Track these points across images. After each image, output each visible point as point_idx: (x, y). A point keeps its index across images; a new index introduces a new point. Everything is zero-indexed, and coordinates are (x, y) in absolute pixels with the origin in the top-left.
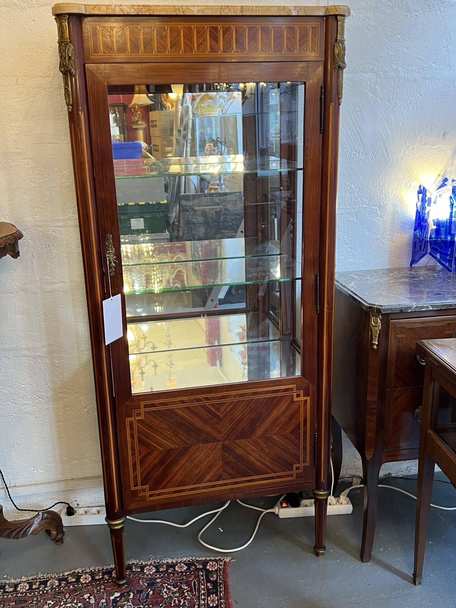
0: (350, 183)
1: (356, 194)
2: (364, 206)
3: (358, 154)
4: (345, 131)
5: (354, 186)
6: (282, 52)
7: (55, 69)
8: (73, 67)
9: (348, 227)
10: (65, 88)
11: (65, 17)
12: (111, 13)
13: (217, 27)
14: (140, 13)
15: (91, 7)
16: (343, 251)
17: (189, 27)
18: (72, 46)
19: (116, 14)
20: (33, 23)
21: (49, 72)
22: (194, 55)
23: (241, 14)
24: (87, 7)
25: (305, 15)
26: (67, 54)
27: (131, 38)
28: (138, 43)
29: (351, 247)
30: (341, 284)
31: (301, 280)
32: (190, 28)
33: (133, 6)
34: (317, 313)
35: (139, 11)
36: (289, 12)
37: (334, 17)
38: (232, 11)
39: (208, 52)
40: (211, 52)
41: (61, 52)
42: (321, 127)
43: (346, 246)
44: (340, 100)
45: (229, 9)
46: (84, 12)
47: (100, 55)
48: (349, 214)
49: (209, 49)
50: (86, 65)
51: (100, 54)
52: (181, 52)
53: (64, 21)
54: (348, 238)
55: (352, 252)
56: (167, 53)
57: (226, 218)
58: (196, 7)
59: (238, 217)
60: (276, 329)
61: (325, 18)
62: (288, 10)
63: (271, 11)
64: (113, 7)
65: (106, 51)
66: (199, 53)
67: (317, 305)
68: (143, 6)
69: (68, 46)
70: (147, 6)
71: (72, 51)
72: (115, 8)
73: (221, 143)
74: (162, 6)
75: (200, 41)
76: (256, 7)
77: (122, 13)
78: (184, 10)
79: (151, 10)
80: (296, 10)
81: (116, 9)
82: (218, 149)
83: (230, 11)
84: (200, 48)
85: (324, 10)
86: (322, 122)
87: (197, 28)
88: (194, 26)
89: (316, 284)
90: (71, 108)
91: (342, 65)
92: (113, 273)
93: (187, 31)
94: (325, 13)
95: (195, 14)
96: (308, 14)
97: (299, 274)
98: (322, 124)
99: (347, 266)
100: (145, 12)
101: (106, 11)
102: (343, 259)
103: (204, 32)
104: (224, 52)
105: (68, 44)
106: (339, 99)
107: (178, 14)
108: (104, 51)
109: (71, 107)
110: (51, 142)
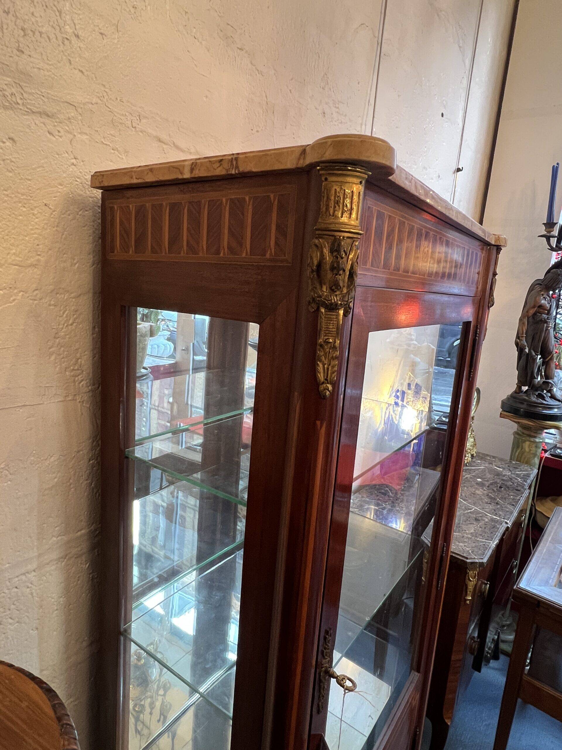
7: (50, 252)
20: (8, 144)
21: (38, 257)
34: (437, 589)
42: (470, 374)
51: (368, 267)
67: (439, 580)
89: (442, 557)
98: (472, 370)
110: (27, 403)
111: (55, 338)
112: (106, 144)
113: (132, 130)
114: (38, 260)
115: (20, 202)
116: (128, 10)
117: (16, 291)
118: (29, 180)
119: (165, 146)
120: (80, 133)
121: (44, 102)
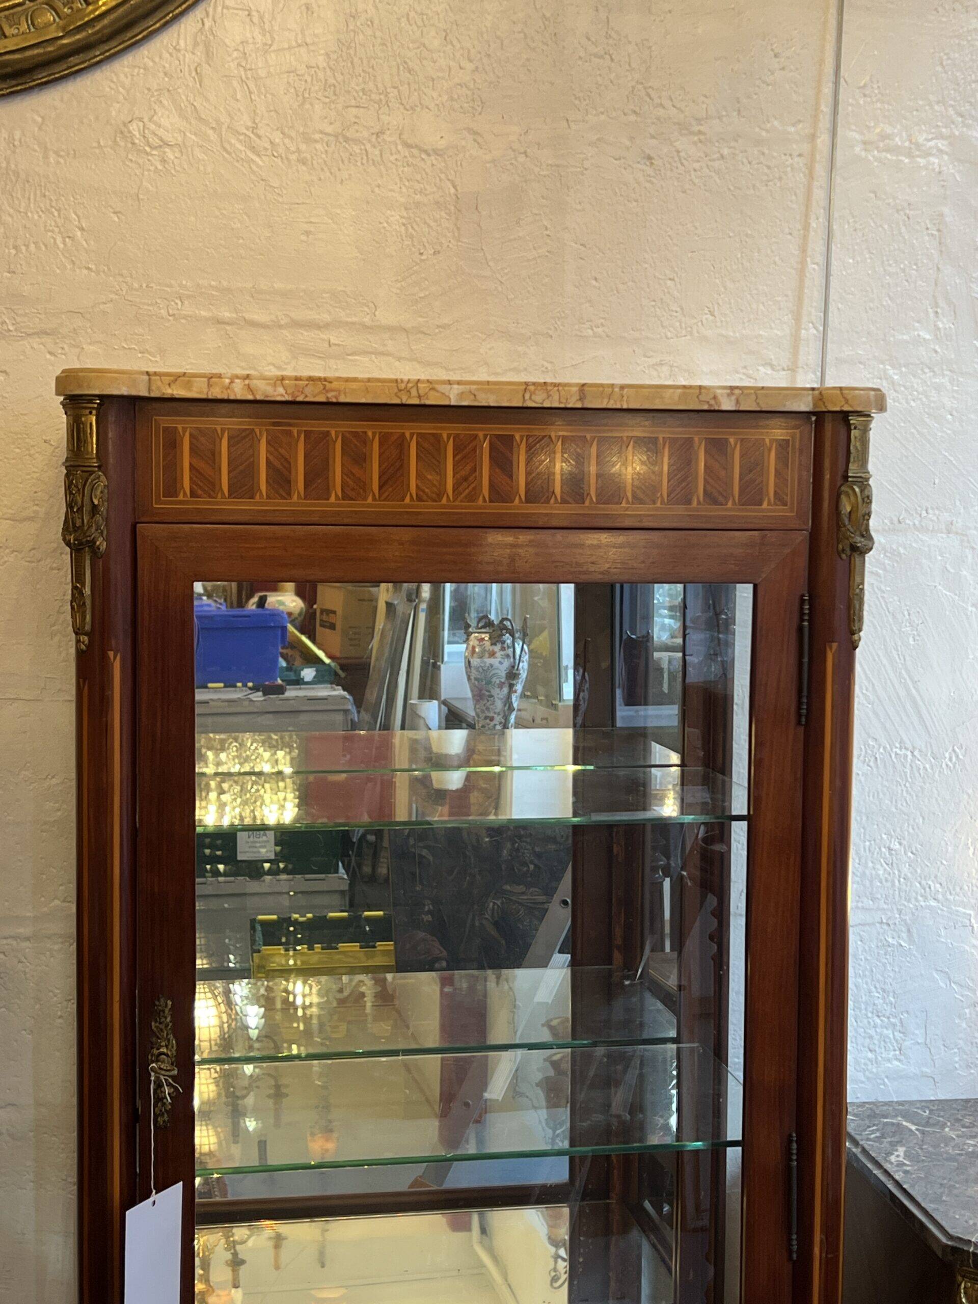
0: (888, 834)
1: (905, 869)
2: (933, 903)
3: (909, 753)
4: (870, 689)
5: (900, 844)
6: (690, 504)
7: (51, 500)
8: (102, 534)
9: (884, 965)
10: (74, 588)
11: (91, 402)
12: (219, 397)
13: (512, 436)
14: (300, 399)
15: (167, 379)
16: (871, 1037)
17: (433, 434)
18: (103, 478)
19: (232, 397)
21: (35, 508)
22: (444, 507)
23: (579, 405)
24: (153, 378)
25: (758, 409)
26: (86, 499)
27: (271, 458)
28: (290, 472)
29: (894, 1025)
30: (864, 1151)
31: (740, 1149)
32: (437, 438)
33: (283, 379)
34: (790, 1258)
35: (297, 393)
36: (712, 402)
37: (841, 415)
38: (556, 397)
39: (485, 501)
40: (491, 501)
41: (71, 493)
42: (799, 708)
43: (878, 1021)
44: (856, 637)
45: (548, 392)
46: (144, 393)
47: (181, 502)
48: (885, 927)
49: (486, 491)
50: (138, 525)
51: (181, 497)
52: (407, 500)
53: (87, 411)
54: (884, 998)
55: (897, 1041)
56: (370, 500)
57: (518, 850)
58: (456, 386)
59: (552, 847)
60: (663, 1270)
61: (814, 418)
62: (712, 396)
63: (662, 398)
64: (227, 381)
65: (200, 492)
66: (457, 503)
67: (790, 1234)
68: (311, 379)
69: (92, 477)
70: (320, 379)
71: (102, 492)
72: (232, 382)
73: (513, 636)
74: (362, 381)
75: (463, 473)
76: (622, 387)
77: (250, 397)
78: (422, 392)
79: (332, 390)
80: (733, 398)
81: (234, 385)
82: (503, 649)
83: (549, 396)
84: (461, 489)
85: (810, 398)
86: (805, 693)
87: (456, 437)
88: (447, 431)
89: (789, 1168)
90: (87, 642)
91: (859, 541)
92: (166, 1117)
93: (426, 445)
94: (815, 405)
95: (453, 403)
96: (765, 408)
97: (734, 1129)
98: (805, 700)
99: (884, 1084)
100: (315, 397)
101: (205, 391)
102: (869, 1060)
103: (474, 450)
104: (527, 501)
105: (92, 473)
106: (853, 633)
107: (404, 402)
108: (191, 491)
109: (85, 639)
110: (21, 697)
111: (58, 612)
112: (130, 349)
113: (169, 320)
114: (36, 512)
115: (14, 443)
116: (152, 168)
117: (7, 551)
118: (25, 415)
119: (228, 328)
120: (90, 344)
121: (40, 319)
